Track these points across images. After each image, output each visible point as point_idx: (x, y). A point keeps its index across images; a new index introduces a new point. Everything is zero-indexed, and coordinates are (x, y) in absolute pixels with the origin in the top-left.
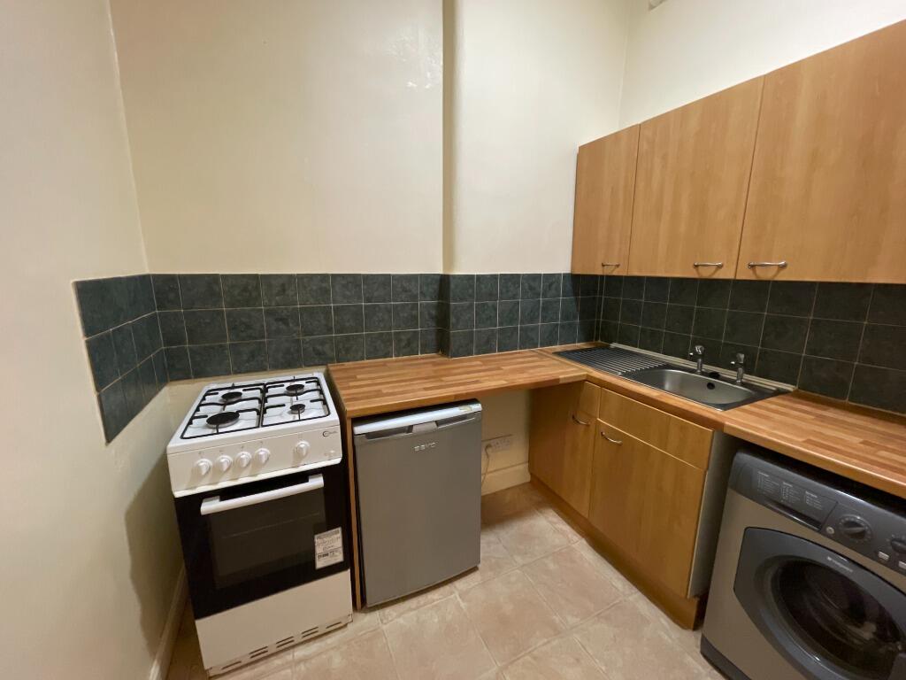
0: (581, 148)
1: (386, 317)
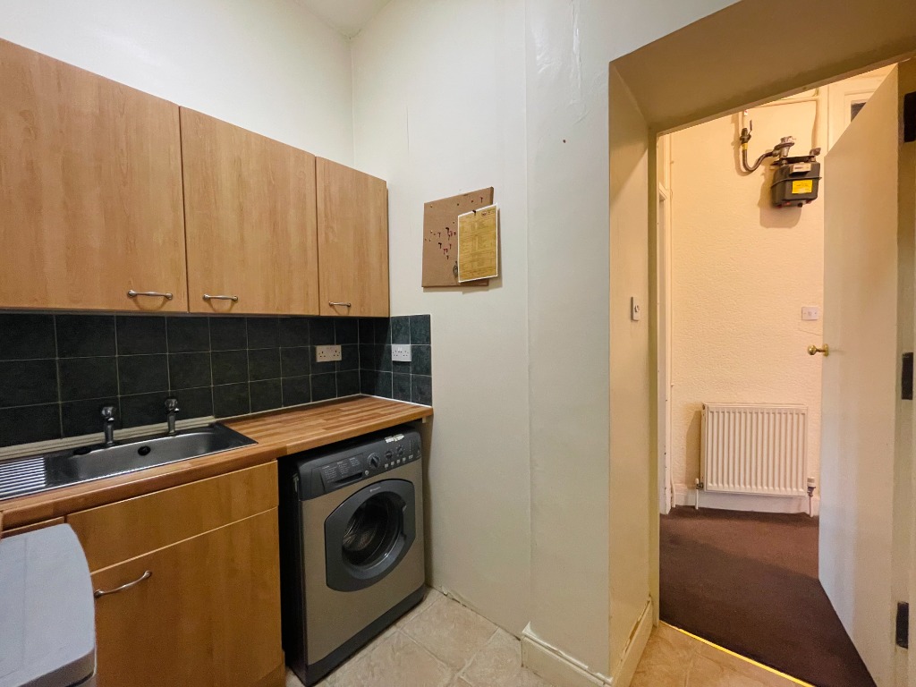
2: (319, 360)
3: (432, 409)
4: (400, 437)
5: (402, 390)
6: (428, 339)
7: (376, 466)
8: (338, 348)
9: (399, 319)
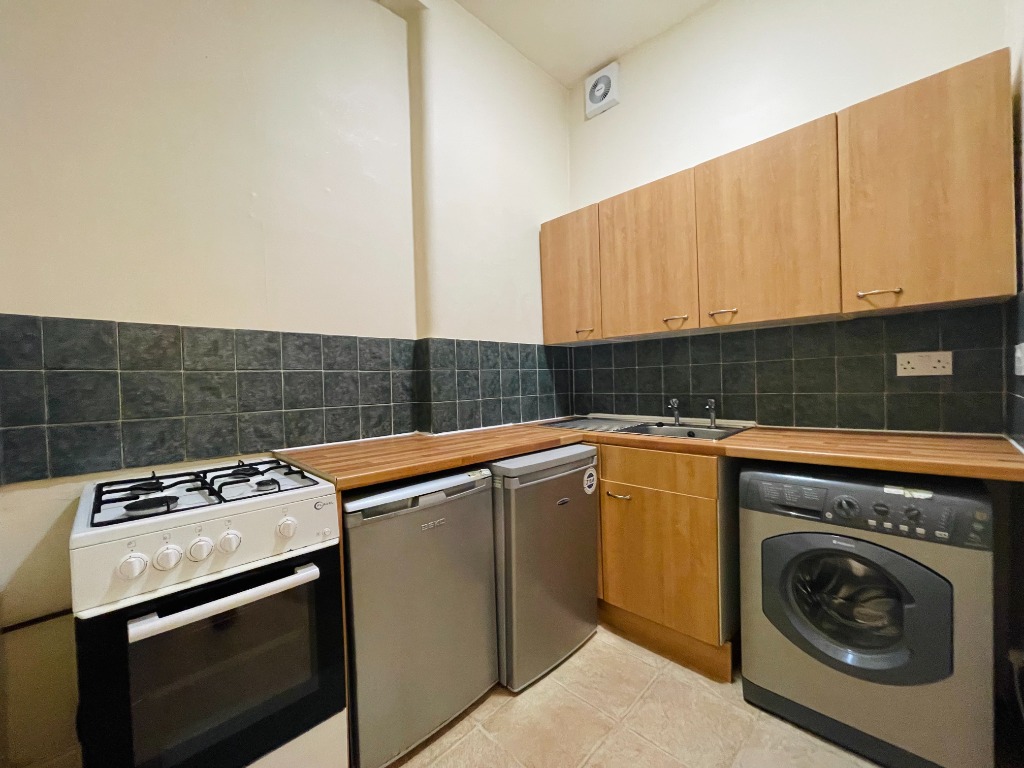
0: (543, 226)
1: (352, 388)
4: (921, 495)
7: (848, 514)
8: (945, 356)
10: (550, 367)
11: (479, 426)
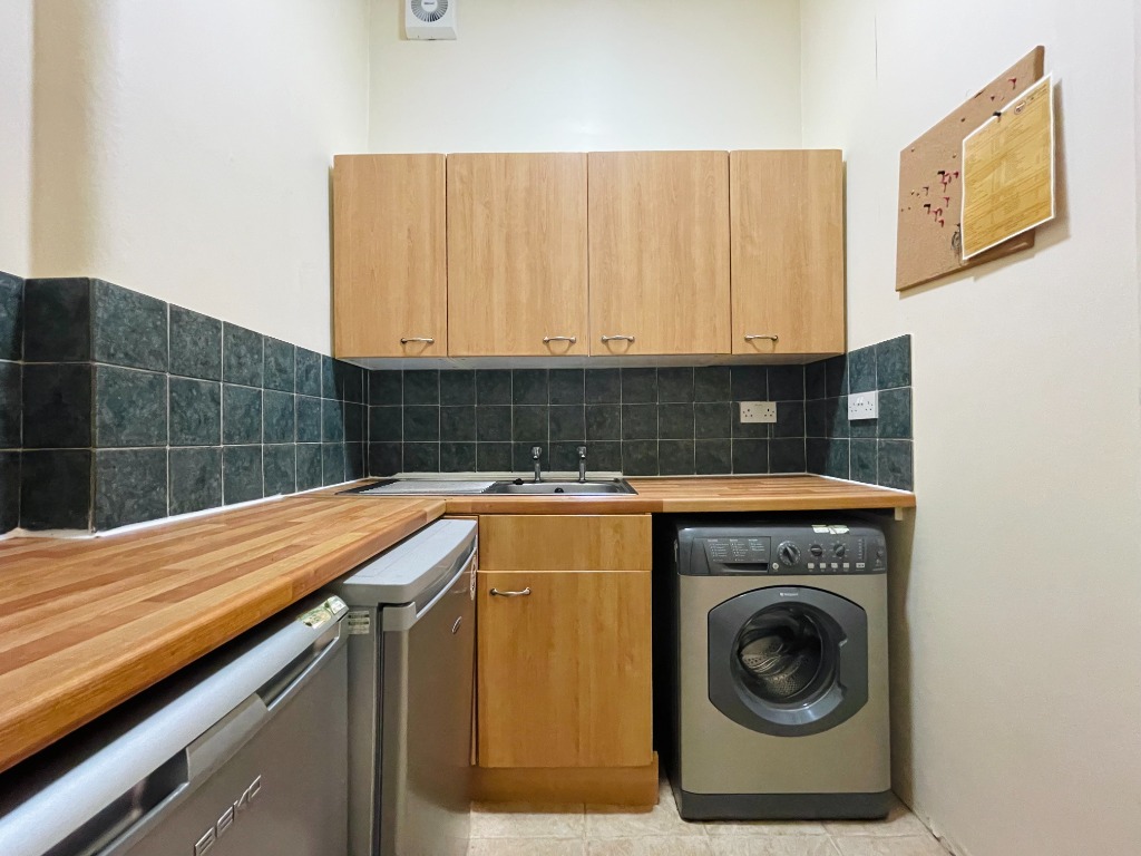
0: (339, 160)
2: (743, 420)
3: (913, 498)
4: (842, 530)
5: (863, 466)
6: (907, 377)
7: (792, 561)
8: (772, 406)
9: (860, 353)
10: (340, 397)
11: (219, 505)
